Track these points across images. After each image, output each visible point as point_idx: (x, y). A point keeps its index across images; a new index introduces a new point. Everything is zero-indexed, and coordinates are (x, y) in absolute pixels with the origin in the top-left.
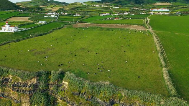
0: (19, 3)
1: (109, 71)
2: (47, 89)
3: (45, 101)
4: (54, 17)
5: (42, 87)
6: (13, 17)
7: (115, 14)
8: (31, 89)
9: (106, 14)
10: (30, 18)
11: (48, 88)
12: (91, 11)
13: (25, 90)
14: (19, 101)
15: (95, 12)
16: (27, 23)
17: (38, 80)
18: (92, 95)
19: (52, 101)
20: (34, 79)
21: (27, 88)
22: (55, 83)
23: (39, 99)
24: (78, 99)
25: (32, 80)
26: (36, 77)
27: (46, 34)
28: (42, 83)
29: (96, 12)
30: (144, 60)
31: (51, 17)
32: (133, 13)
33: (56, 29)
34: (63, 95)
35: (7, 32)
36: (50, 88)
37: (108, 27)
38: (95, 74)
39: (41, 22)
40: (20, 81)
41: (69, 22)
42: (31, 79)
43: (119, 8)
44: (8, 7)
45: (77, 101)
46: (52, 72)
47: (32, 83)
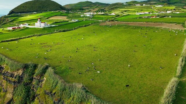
0: (67, 5)
1: (99, 72)
2: (30, 83)
3: (24, 95)
4: (89, 16)
5: (26, 80)
6: (55, 16)
7: (155, 13)
8: (16, 80)
9: (144, 13)
10: (68, 17)
11: (32, 82)
12: (129, 11)
13: (11, 80)
14: (5, 90)
15: (133, 11)
16: (62, 21)
17: (24, 72)
18: (61, 98)
19: (31, 97)
20: (20, 70)
21: (13, 78)
22: (38, 78)
23: (20, 93)
24: (48, 99)
25: (19, 72)
26: (22, 69)
27: (69, 30)
28: (27, 76)
29: (135, 11)
30: (155, 65)
31: (86, 16)
32: (178, 11)
33: (82, 26)
34: (39, 92)
35: (38, 27)
36: (33, 82)
37: (136, 25)
38: (79, 73)
39: (74, 20)
40: (9, 71)
41: (100, 21)
42: (18, 70)
43: (162, 6)
44: (55, 8)
45: (45, 102)
46: (39, 66)
47: (18, 74)
